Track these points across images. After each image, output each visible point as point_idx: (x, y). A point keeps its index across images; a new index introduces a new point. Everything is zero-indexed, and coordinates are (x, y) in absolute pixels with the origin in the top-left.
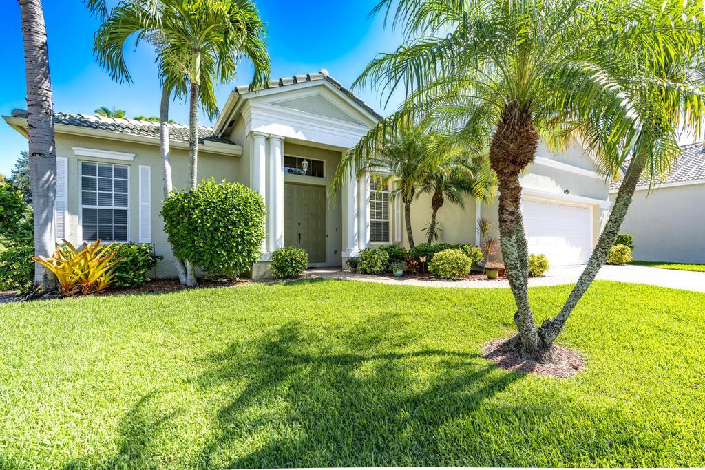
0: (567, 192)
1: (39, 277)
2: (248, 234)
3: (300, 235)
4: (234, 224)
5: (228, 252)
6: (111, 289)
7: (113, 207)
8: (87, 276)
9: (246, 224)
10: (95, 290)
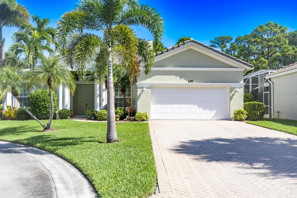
0: (192, 81)
1: (3, 115)
2: (45, 105)
3: (87, 104)
4: (40, 102)
5: (40, 110)
6: (15, 119)
7: (23, 97)
8: (11, 116)
9: (45, 102)
10: (12, 119)
